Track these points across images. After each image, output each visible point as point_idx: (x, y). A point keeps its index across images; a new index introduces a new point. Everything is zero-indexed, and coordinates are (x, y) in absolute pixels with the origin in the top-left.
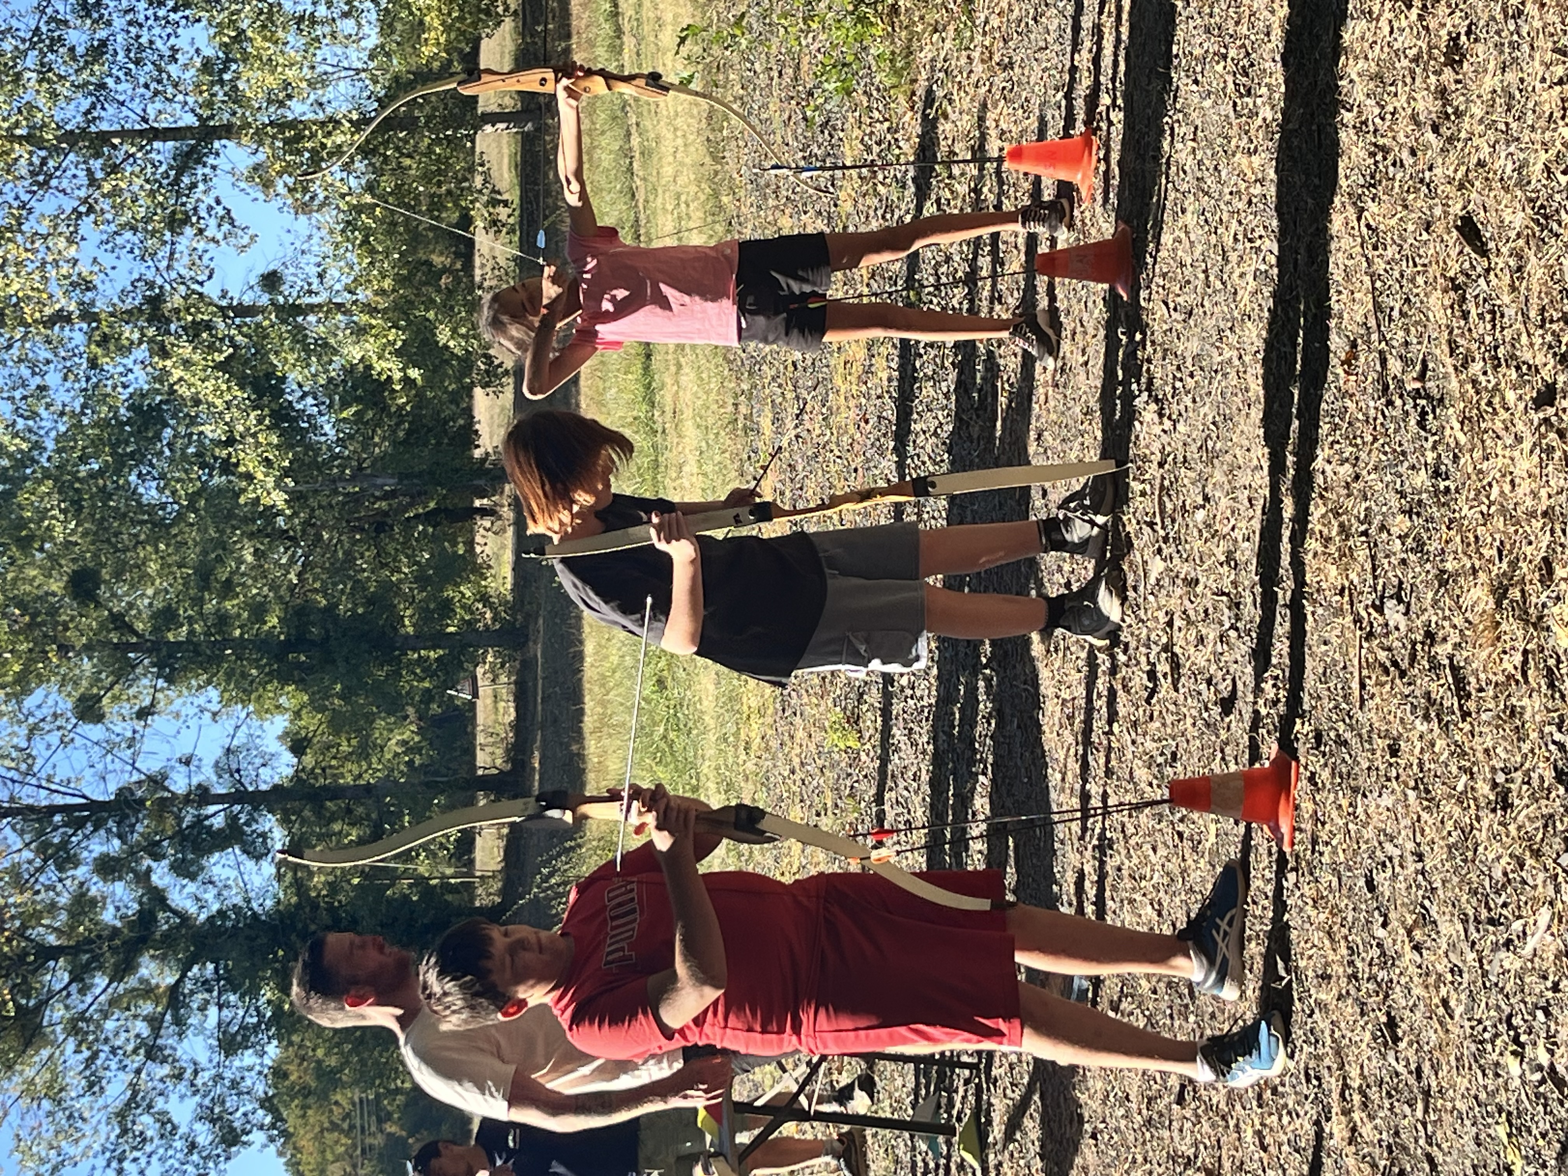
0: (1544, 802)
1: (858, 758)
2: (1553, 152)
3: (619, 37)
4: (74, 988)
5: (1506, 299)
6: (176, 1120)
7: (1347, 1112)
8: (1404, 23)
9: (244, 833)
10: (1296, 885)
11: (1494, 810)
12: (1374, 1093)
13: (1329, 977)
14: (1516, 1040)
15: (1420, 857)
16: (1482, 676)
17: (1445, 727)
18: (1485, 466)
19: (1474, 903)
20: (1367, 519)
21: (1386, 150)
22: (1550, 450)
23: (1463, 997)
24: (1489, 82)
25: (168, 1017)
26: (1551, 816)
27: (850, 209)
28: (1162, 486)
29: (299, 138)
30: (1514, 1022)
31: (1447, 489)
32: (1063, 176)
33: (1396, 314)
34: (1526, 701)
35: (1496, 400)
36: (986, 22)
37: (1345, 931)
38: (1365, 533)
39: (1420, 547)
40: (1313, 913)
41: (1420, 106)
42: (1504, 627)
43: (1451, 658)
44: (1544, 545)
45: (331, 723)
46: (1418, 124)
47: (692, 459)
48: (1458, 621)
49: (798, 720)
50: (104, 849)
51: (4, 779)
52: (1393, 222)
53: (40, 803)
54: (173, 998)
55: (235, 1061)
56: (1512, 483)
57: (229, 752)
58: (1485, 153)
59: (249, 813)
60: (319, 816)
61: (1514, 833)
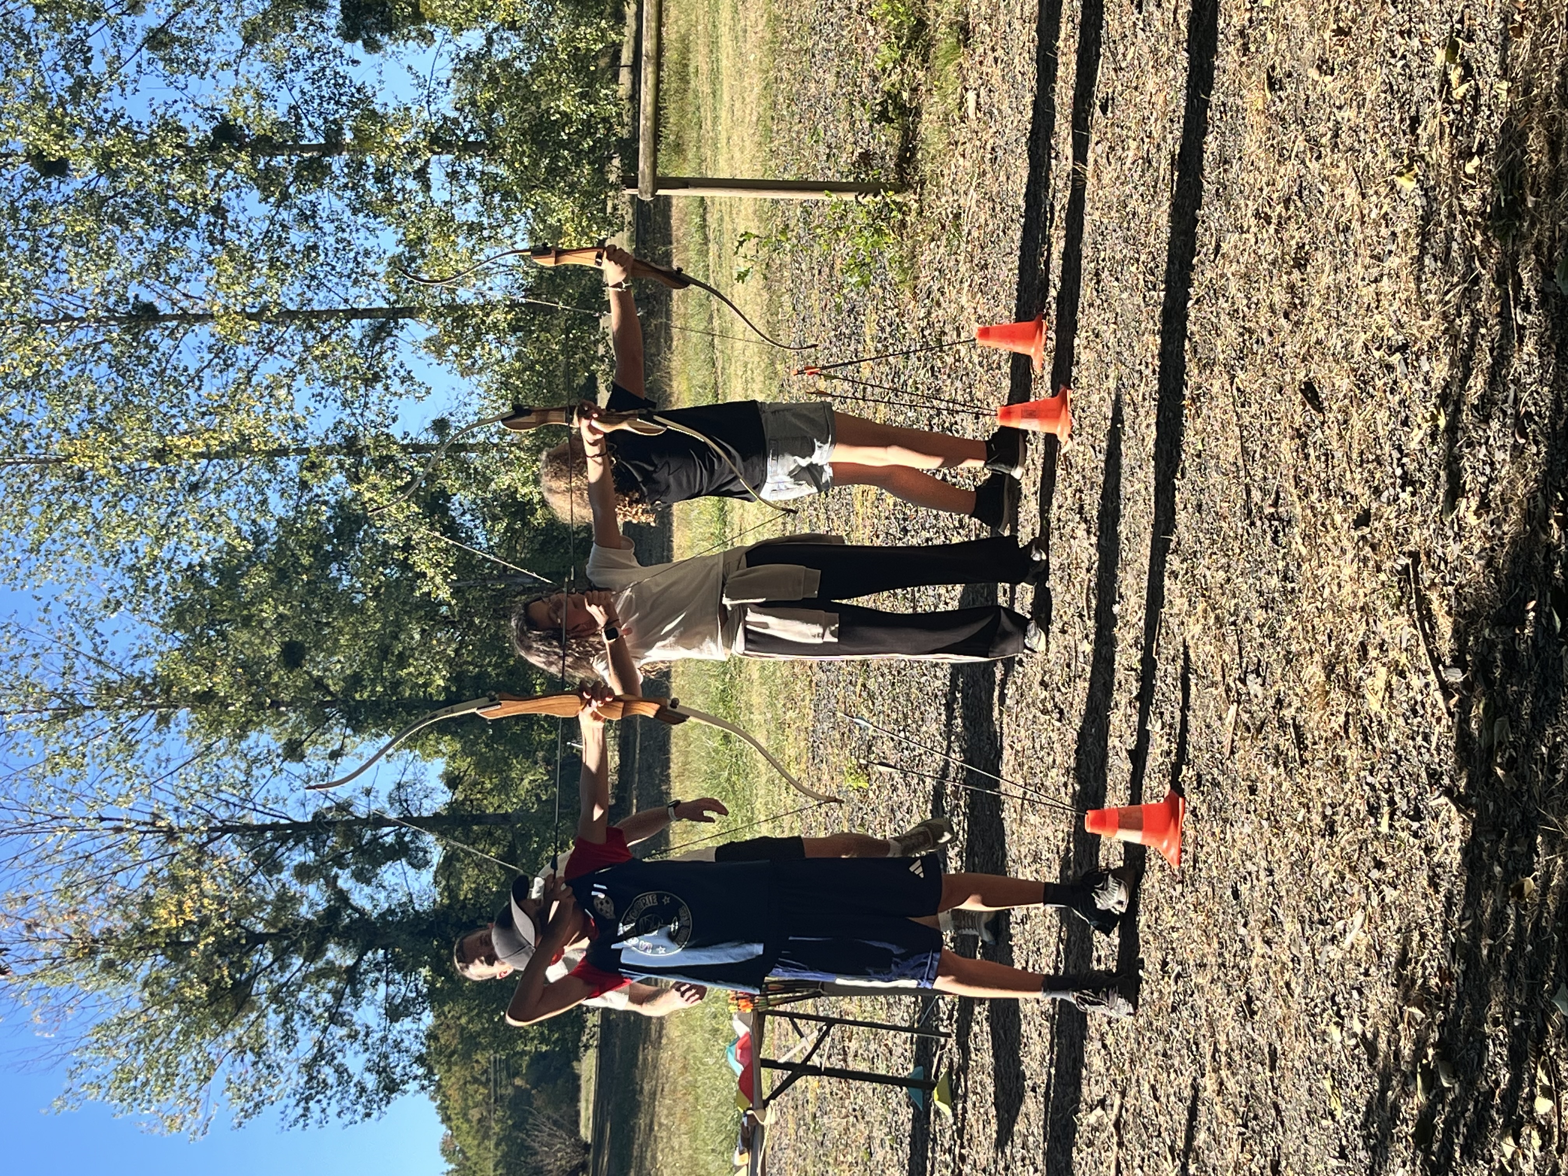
0: (1359, 830)
1: (866, 795)
2: (1369, 334)
3: (706, 244)
4: (276, 967)
5: (1335, 445)
6: (351, 1071)
7: (1216, 1070)
8: (1265, 236)
9: (409, 849)
10: (1182, 894)
11: (1323, 836)
12: (1236, 1056)
13: (1205, 966)
14: (1338, 1014)
15: (1271, 872)
16: (1316, 733)
17: (1289, 773)
18: (1319, 572)
19: (1309, 906)
20: (1236, 613)
21: (1251, 331)
22: (1365, 560)
23: (1301, 980)
24: (1326, 280)
25: (347, 990)
26: (1365, 841)
28: (1089, 588)
29: (465, 316)
30: (1337, 999)
31: (1293, 589)
32: (1020, 349)
33: (1257, 456)
34: (1347, 752)
35: (1328, 522)
36: (969, 234)
37: (1216, 930)
38: (1234, 623)
39: (1273, 634)
40: (1193, 915)
41: (1276, 299)
42: (1332, 695)
43: (1294, 719)
44: (1361, 633)
45: (477, 765)
46: (1273, 312)
48: (1299, 690)
49: (824, 766)
50: (302, 859)
51: (228, 803)
52: (1255, 386)
53: (255, 823)
54: (352, 976)
55: (397, 1026)
56: (1339, 585)
57: (399, 786)
58: (1322, 334)
59: (414, 833)
60: (467, 836)
61: (1338, 853)
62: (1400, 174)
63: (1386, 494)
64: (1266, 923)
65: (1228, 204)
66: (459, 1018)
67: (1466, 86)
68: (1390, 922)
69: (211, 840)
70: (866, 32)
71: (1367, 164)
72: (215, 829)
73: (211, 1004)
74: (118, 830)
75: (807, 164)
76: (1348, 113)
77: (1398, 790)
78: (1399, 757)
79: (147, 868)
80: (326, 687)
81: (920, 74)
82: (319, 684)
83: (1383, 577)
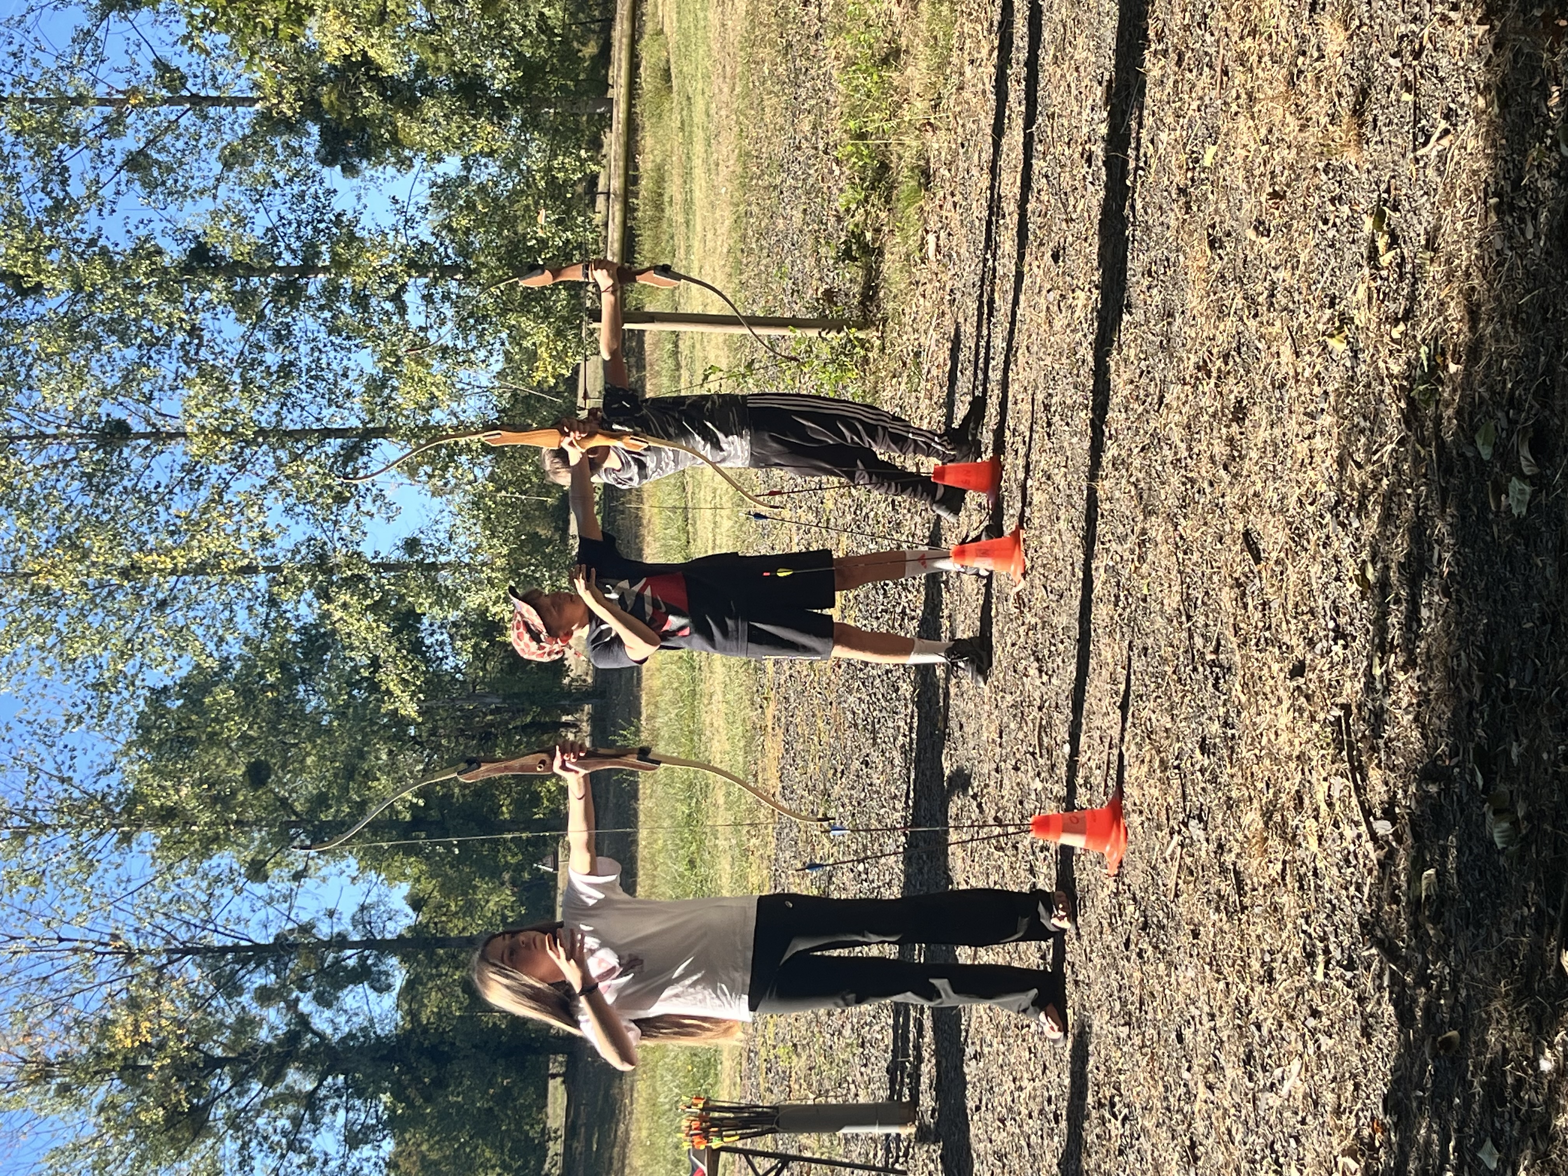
0: (1296, 977)
2: (1304, 489)
4: (233, 1092)
5: (1272, 595)
8: (1206, 389)
9: (371, 972)
10: (1129, 1036)
11: (1262, 983)
13: (1151, 1110)
14: (1276, 1162)
15: (1212, 1017)
16: (1255, 879)
17: (1230, 918)
18: (1258, 720)
20: (1179, 756)
21: (1193, 481)
22: (1301, 710)
23: (1241, 1127)
24: (1263, 434)
25: (307, 1116)
26: (1302, 988)
27: (832, 507)
28: (1041, 726)
30: (1276, 1147)
31: (1233, 735)
33: (1199, 602)
34: (1284, 900)
35: (1266, 671)
36: (929, 372)
37: (1162, 1073)
38: (1178, 767)
39: (1214, 780)
40: (1139, 1058)
41: (1216, 450)
42: (1270, 842)
43: (1234, 864)
44: (1297, 781)
45: (442, 886)
46: (1214, 462)
47: (719, 689)
48: (1239, 836)
50: (263, 982)
51: (188, 923)
52: (1198, 534)
53: (216, 944)
54: (311, 1102)
55: (357, 1154)
56: (1276, 734)
57: (363, 908)
58: (1259, 487)
59: (376, 956)
60: (431, 960)
61: (1276, 1001)
62: (1332, 336)
63: (1319, 646)
64: (1209, 1068)
65: (1171, 356)
66: (419, 1145)
67: (1392, 253)
68: (1325, 1071)
69: (170, 962)
70: (831, 172)
71: (1301, 324)
72: (176, 951)
73: (167, 1130)
74: (75, 951)
75: (775, 297)
76: (1282, 274)
77: (1332, 939)
78: (1334, 906)
79: (106, 990)
80: (291, 807)
81: (883, 215)
82: (284, 803)
83: (1316, 727)
